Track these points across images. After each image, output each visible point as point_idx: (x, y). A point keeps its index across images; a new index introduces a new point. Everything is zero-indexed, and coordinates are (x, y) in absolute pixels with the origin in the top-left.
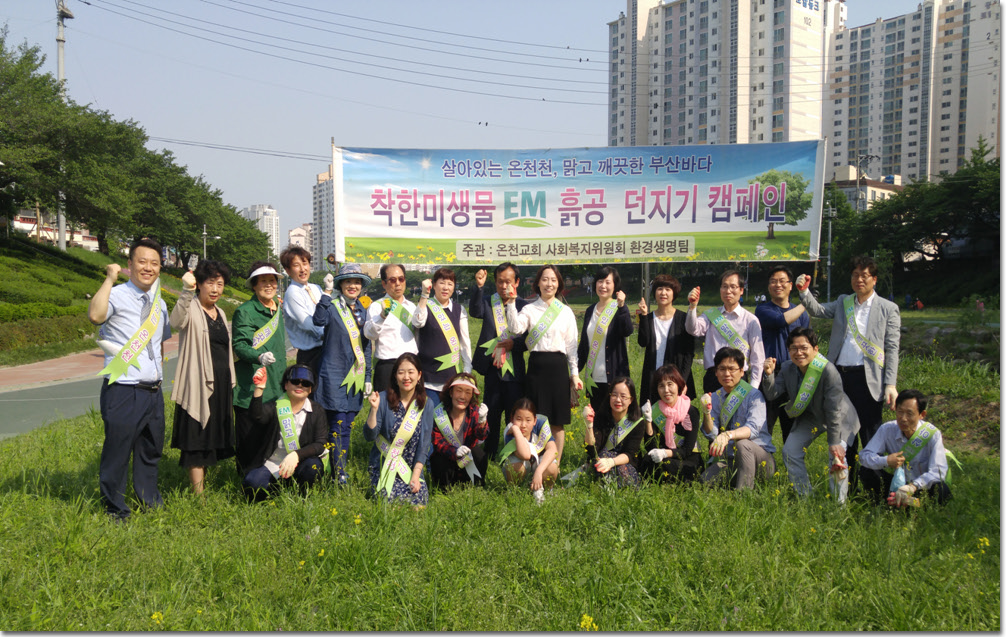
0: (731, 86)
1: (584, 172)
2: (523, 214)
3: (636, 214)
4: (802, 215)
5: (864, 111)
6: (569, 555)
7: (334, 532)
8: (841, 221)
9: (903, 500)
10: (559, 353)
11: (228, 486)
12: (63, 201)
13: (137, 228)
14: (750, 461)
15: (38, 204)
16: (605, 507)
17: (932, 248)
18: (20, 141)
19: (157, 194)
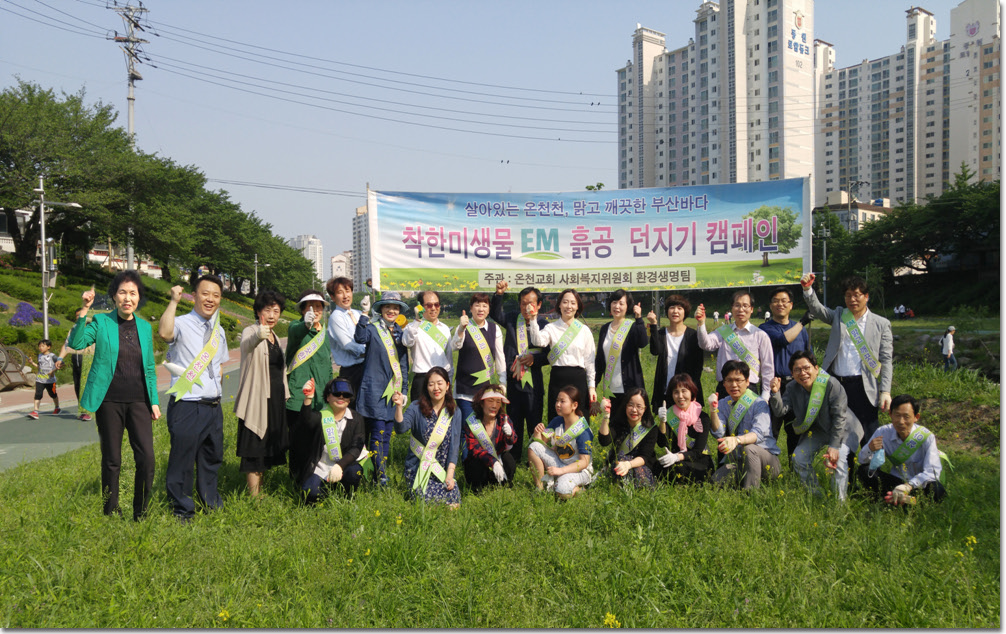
0: (730, 123)
1: (593, 212)
2: (539, 248)
3: (641, 248)
4: (793, 244)
5: (853, 142)
6: (591, 551)
7: (377, 532)
8: (834, 241)
9: (900, 498)
10: (578, 368)
11: (283, 488)
12: (132, 236)
13: (196, 258)
14: (756, 465)
15: (110, 239)
16: (624, 507)
17: (921, 263)
18: (95, 186)
19: (215, 228)
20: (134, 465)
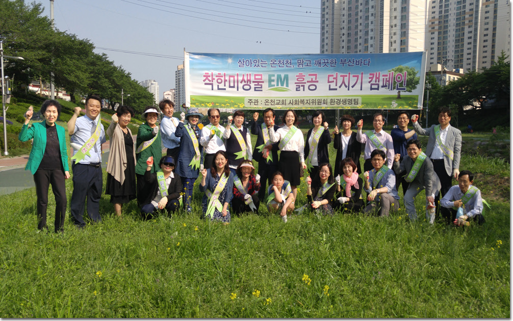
1: (307, 66)
2: (278, 85)
3: (333, 86)
4: (414, 88)
5: (445, 38)
6: (299, 246)
7: (185, 235)
8: (433, 90)
9: (461, 222)
10: (295, 152)
11: (133, 212)
12: (53, 77)
13: (89, 90)
14: (387, 203)
15: (41, 78)
16: (316, 224)
17: (478, 104)
18: (32, 48)
19: (99, 74)
20: (55, 203)
